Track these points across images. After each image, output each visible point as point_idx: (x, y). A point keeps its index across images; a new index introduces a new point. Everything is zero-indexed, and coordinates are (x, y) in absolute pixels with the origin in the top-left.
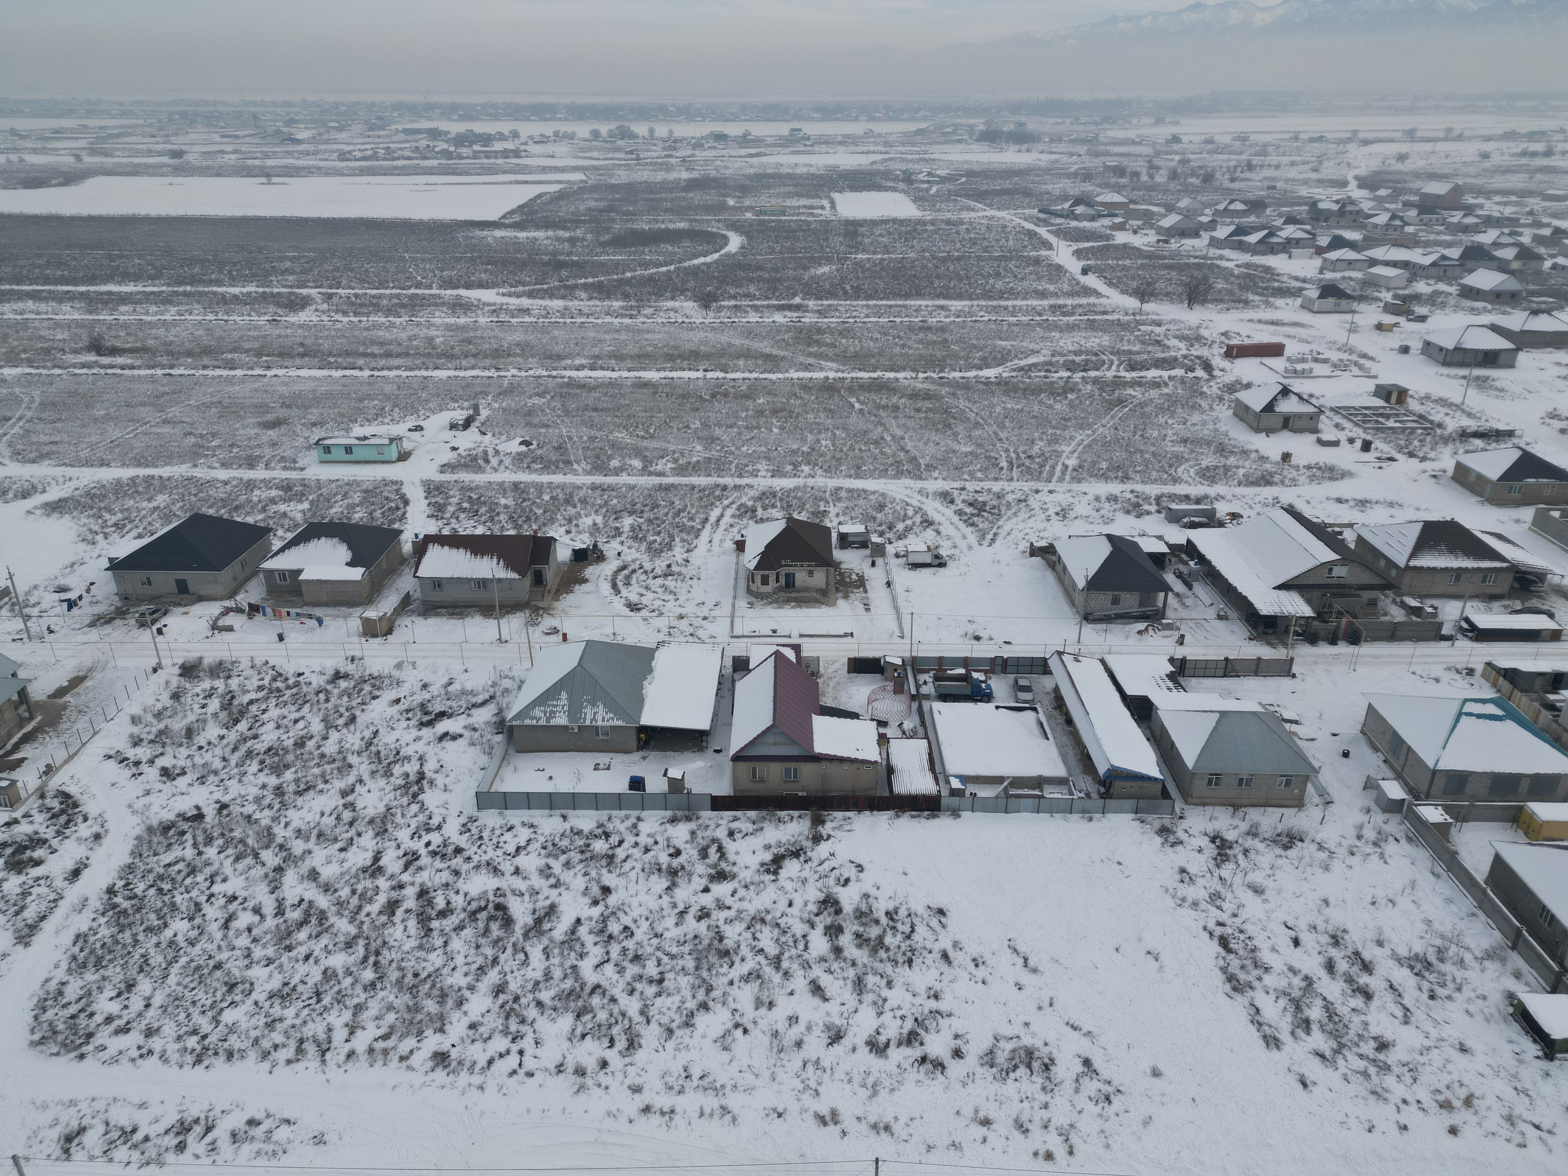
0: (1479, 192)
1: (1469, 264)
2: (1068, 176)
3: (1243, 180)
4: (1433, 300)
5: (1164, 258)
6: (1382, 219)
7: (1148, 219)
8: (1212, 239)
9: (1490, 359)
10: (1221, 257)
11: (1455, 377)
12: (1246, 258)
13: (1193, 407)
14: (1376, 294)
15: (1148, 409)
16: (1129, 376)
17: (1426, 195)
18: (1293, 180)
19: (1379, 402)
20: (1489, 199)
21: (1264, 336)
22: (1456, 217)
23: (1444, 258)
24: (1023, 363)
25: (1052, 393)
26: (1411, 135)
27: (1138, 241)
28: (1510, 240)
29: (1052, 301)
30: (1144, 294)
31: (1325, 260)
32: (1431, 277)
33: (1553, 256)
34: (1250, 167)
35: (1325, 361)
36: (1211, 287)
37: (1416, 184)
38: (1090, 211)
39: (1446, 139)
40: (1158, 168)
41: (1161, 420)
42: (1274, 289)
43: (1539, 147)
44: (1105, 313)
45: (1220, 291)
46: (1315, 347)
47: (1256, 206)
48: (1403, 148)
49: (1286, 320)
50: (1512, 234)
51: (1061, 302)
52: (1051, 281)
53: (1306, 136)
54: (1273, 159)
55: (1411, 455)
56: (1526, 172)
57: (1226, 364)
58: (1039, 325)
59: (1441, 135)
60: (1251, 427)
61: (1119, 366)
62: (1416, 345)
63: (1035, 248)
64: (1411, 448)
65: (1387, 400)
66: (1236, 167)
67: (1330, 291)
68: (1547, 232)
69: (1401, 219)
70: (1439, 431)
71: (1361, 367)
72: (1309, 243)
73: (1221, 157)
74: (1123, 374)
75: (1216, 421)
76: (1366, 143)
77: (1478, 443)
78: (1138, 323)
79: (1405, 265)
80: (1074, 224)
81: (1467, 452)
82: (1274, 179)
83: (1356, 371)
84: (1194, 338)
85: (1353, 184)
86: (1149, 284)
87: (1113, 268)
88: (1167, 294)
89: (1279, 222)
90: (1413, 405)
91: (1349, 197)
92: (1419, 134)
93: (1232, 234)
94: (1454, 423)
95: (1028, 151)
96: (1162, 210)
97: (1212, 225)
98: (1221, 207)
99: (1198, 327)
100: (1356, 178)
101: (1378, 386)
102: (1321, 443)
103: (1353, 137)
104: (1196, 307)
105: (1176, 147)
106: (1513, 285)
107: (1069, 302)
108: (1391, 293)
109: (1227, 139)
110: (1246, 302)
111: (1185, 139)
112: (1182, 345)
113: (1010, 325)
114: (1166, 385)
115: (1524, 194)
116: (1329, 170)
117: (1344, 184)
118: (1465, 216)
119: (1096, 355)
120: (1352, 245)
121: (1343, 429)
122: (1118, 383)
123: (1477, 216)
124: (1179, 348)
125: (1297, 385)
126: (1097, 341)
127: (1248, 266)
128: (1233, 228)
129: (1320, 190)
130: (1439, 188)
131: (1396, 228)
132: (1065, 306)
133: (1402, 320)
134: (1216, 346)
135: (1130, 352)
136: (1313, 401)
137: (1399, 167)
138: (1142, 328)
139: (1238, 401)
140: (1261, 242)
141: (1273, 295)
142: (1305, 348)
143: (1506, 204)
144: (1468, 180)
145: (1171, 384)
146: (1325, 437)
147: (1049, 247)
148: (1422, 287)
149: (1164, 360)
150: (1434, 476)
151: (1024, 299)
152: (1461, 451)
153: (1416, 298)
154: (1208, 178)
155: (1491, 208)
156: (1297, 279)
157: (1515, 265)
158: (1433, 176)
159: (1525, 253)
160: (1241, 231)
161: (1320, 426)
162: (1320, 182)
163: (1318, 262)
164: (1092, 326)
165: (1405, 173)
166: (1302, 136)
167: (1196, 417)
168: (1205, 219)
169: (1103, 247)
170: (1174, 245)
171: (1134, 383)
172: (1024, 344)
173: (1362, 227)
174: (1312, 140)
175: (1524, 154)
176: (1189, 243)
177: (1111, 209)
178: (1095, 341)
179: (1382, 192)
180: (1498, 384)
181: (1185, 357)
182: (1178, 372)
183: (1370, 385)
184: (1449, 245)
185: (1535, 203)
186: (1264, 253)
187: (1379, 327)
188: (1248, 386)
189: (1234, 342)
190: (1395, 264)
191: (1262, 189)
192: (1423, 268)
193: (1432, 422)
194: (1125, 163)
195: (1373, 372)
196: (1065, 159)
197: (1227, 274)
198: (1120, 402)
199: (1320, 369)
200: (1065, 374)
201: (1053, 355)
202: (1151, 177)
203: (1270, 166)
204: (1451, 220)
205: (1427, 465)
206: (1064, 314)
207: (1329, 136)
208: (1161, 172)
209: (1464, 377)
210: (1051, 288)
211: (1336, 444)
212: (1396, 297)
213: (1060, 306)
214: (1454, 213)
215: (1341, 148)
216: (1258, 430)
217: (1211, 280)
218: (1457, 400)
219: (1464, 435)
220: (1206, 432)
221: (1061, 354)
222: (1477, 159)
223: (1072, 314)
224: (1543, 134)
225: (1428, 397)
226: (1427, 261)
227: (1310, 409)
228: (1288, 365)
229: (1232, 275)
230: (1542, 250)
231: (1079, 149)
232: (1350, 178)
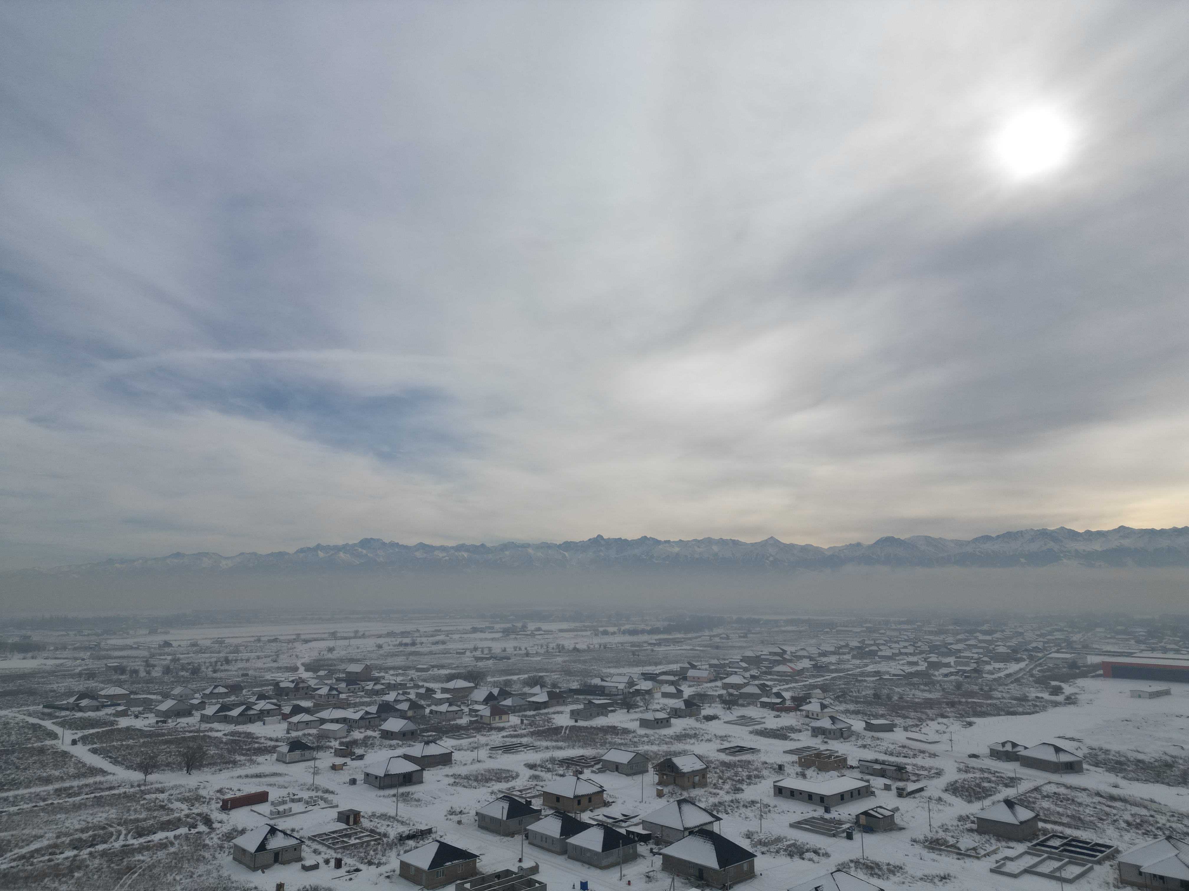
0: (381, 669)
1: (383, 715)
2: (73, 676)
3: (222, 671)
4: (366, 743)
5: (163, 735)
6: (324, 691)
7: (148, 706)
8: (203, 716)
9: (408, 779)
10: (211, 730)
11: (389, 796)
12: (231, 728)
13: (198, 860)
14: (328, 744)
15: (156, 871)
16: (136, 842)
17: (349, 673)
18: (260, 669)
19: (342, 826)
20: (387, 673)
21: (251, 788)
22: (370, 686)
23: (367, 713)
24: (24, 851)
25: (57, 876)
26: (334, 635)
27: (139, 724)
28: (405, 698)
29: (57, 786)
30: (146, 768)
31: (290, 723)
32: (362, 727)
33: (429, 706)
34: (227, 661)
35: (300, 800)
36: (205, 754)
37: (343, 666)
38: (95, 703)
39: (355, 637)
40: (154, 666)
41: (170, 878)
42: (255, 749)
43: (407, 640)
44: (111, 788)
45: (213, 756)
46: (291, 790)
47: (235, 689)
48: (331, 644)
49: (267, 773)
50: (404, 694)
51: (67, 784)
52: (56, 766)
53: (266, 639)
54: (244, 655)
55: (370, 863)
56: (404, 655)
57: (223, 816)
58: (43, 810)
59: (352, 635)
60: (249, 867)
61: (126, 835)
62: (360, 777)
63: (39, 739)
64: (369, 857)
65: (348, 823)
66: (216, 662)
67: (296, 745)
68: (422, 691)
69: (336, 689)
70: (385, 840)
71: (325, 800)
72: (277, 712)
73: (203, 655)
74: (131, 841)
75: (219, 868)
76: (306, 641)
77: (411, 843)
78: (143, 792)
79: (344, 720)
80: (79, 715)
81: (406, 852)
82: (246, 669)
83: (322, 804)
84: (194, 799)
85: (302, 669)
86: (151, 758)
87: (117, 749)
88: (168, 765)
89: (253, 699)
90: (366, 823)
91: (300, 678)
92: (339, 635)
93: (218, 711)
94: (394, 831)
95: (33, 658)
96: (159, 698)
97: (202, 705)
98: (208, 692)
99: (197, 789)
100: (303, 664)
101: (339, 813)
102: (306, 868)
103: (298, 638)
104: (194, 772)
105: (167, 650)
106: (411, 726)
107: (75, 783)
108: (338, 742)
109: (208, 643)
110: (235, 763)
111: (175, 644)
112: (184, 806)
113: (10, 815)
114: (172, 844)
115: (406, 668)
116: (284, 661)
117: (295, 669)
118: (375, 684)
119: (104, 828)
120: (307, 711)
121: (320, 853)
122: (127, 851)
123: (382, 684)
124: (181, 809)
125: (282, 824)
126: (105, 815)
127: (232, 734)
128: (218, 706)
129: (280, 674)
130: (356, 668)
131: (334, 696)
132: (72, 787)
133: (347, 760)
134: (213, 802)
135: (137, 820)
136: (295, 834)
137: (330, 656)
138: (147, 797)
139: (236, 846)
140: (240, 715)
141: (255, 754)
142: (283, 792)
143: (397, 675)
144: (373, 662)
145: (176, 843)
146: (308, 863)
147: (55, 736)
148: (357, 735)
149: (169, 822)
150: (388, 877)
151: (27, 787)
152: (402, 852)
153: (355, 743)
154: (195, 671)
155: (389, 678)
156: (271, 739)
157: (410, 713)
158: (352, 661)
159: (414, 705)
160: (225, 708)
161: (303, 854)
162: (279, 669)
163: (285, 725)
164: (99, 802)
165: (334, 660)
166: (262, 639)
167: (202, 868)
168: (195, 702)
169: (107, 732)
170: (171, 723)
171: (142, 849)
172: (26, 831)
173: (312, 697)
174: (270, 641)
175: (401, 644)
176: (184, 721)
177: (114, 701)
178: (101, 816)
179: (322, 673)
180: (416, 796)
181: (187, 816)
182: (183, 831)
183: (333, 814)
184: (369, 704)
185: (412, 673)
186: (244, 723)
187: (334, 767)
188: (243, 832)
189: (228, 796)
190: (337, 721)
191: (238, 676)
192: (355, 721)
193: (379, 834)
194: (125, 664)
195: (335, 803)
196: (69, 663)
197: (216, 742)
198: (130, 869)
199: (297, 807)
200: (70, 853)
201: (58, 837)
202: (149, 673)
203: (242, 660)
204: (367, 688)
205: (383, 869)
206: (70, 796)
207: (281, 638)
208: (156, 669)
209: (394, 795)
210: (57, 773)
211: (316, 867)
212: (341, 744)
213: (66, 789)
214: (369, 683)
215: (290, 645)
216: (254, 869)
217: (205, 748)
218: (392, 813)
219: (402, 839)
220: (211, 880)
221: (67, 834)
222: (376, 649)
223: (79, 794)
224: (408, 633)
225: (374, 815)
226: (357, 716)
227: (293, 842)
228: (273, 808)
229: (222, 742)
230: (423, 702)
231: (82, 654)
232: (299, 665)
